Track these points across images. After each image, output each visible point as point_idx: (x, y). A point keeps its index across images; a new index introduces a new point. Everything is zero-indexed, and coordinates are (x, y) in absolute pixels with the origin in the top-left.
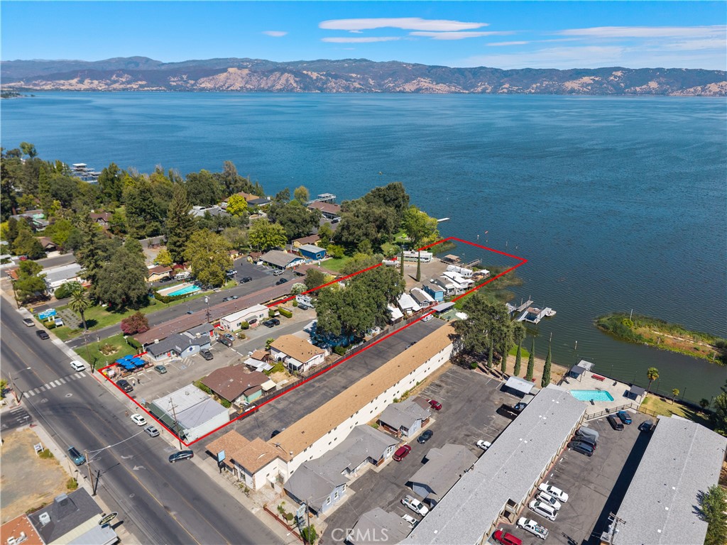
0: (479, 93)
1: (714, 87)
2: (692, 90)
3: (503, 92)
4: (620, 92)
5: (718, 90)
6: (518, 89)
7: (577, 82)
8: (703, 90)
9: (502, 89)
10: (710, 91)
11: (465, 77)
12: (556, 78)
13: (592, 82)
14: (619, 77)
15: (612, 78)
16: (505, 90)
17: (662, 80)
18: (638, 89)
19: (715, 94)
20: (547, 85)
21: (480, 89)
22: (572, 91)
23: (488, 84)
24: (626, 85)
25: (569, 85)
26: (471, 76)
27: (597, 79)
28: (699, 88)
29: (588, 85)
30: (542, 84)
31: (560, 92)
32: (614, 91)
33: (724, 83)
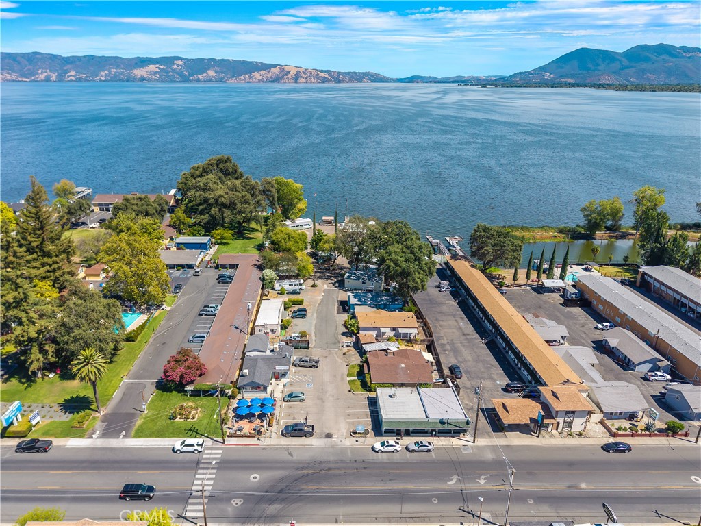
0: (42, 81)
1: (257, 75)
2: (242, 77)
3: (71, 80)
4: (186, 80)
5: (260, 78)
6: (87, 77)
7: (144, 70)
8: (250, 78)
9: (69, 76)
10: (255, 79)
11: (19, 63)
12: (122, 66)
13: (158, 70)
14: (181, 66)
15: (175, 67)
16: (73, 78)
17: (218, 69)
18: (200, 77)
19: (259, 81)
20: (115, 73)
21: (42, 77)
22: (142, 79)
23: (50, 71)
24: (189, 74)
25: (138, 73)
26: (27, 63)
27: (162, 67)
28: (247, 76)
29: (156, 73)
30: (110, 71)
31: (131, 79)
32: (180, 79)
33: (263, 72)
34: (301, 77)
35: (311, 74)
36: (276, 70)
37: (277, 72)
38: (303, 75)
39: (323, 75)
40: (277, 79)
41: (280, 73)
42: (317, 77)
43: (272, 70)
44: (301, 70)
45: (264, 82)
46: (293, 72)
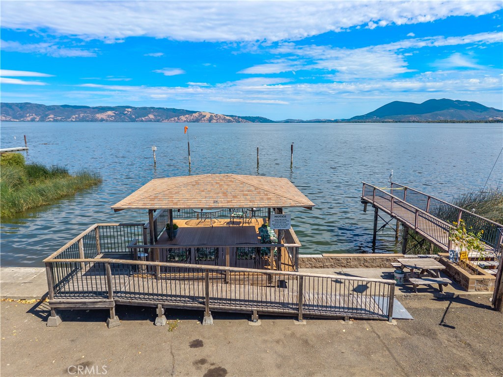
0: (28, 121)
1: (183, 118)
2: (173, 119)
3: (50, 121)
4: (133, 120)
5: (185, 119)
6: (62, 119)
7: (104, 114)
8: (178, 119)
9: (49, 118)
10: (182, 120)
11: (13, 110)
12: (88, 112)
13: (114, 114)
14: (130, 112)
15: (126, 112)
16: (51, 119)
17: (156, 114)
18: (143, 119)
19: (185, 121)
20: (83, 116)
21: (29, 119)
22: (102, 120)
23: (36, 115)
24: (136, 117)
25: (99, 116)
26: (19, 110)
27: (117, 113)
28: (176, 118)
29: (112, 116)
30: (79, 115)
31: (94, 120)
32: (129, 120)
33: (187, 116)
34: (213, 119)
35: (220, 117)
36: (196, 115)
37: (197, 116)
38: (215, 118)
39: (228, 118)
40: (197, 120)
41: (199, 116)
42: (224, 119)
43: (194, 114)
44: (213, 115)
45: (188, 122)
46: (208, 116)
